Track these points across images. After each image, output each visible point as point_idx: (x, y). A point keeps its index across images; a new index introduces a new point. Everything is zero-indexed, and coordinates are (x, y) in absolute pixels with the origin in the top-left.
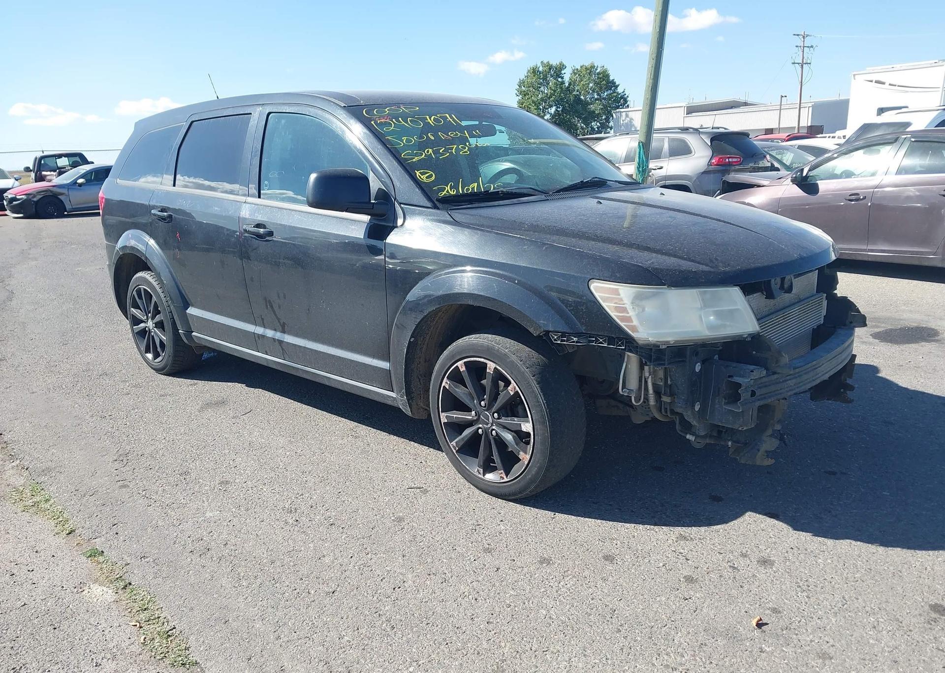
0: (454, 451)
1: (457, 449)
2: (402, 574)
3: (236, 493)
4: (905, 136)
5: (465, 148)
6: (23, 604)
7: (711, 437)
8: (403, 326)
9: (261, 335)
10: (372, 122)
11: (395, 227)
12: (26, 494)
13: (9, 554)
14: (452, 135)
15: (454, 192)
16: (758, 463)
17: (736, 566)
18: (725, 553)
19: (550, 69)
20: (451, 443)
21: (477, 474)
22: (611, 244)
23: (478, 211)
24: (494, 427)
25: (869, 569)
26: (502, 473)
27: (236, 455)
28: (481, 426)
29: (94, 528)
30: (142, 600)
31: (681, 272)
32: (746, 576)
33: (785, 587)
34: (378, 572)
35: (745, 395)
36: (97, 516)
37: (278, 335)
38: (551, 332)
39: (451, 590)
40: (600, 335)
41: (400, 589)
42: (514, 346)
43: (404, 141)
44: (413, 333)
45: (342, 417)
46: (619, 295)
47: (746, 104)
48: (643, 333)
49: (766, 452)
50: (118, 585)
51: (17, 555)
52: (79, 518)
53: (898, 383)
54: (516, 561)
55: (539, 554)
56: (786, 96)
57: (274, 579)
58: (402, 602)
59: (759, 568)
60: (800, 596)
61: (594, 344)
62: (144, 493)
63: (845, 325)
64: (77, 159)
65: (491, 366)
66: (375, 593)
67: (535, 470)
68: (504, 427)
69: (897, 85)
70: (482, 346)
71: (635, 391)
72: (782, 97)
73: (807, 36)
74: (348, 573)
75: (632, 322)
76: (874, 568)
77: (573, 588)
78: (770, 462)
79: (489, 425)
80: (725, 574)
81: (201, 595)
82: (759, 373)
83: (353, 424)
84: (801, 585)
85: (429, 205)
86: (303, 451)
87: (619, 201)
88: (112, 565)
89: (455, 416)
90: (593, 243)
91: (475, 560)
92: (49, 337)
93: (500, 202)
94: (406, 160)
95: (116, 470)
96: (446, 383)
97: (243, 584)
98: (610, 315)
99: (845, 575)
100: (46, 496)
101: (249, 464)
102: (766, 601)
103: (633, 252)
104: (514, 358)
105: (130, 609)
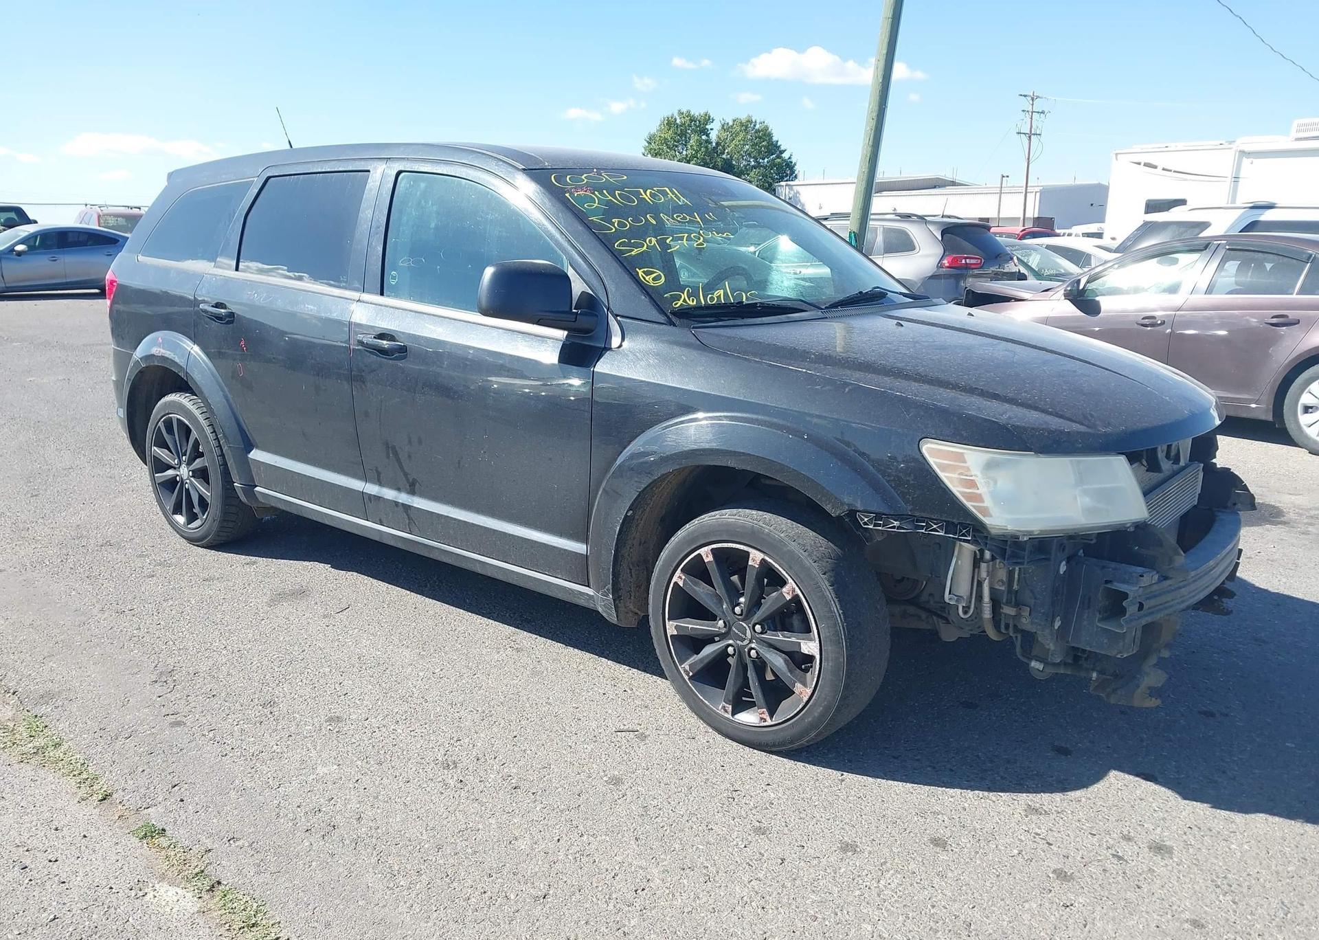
0: (686, 678)
1: (691, 674)
2: (641, 868)
3: (357, 736)
4: (1219, 242)
5: (699, 239)
6: (52, 917)
7: (1065, 664)
8: (617, 493)
9: (375, 496)
10: (567, 195)
11: (608, 348)
12: (21, 735)
13: (11, 833)
14: (679, 219)
15: (693, 302)
16: (1137, 703)
17: (1120, 854)
18: (1100, 834)
19: (691, 121)
20: (680, 665)
21: (722, 712)
22: (942, 387)
23: (735, 330)
24: (753, 645)
25: (1302, 858)
26: (763, 713)
27: (342, 675)
28: (731, 642)
29: (142, 790)
30: (244, 910)
31: (1050, 432)
32: (1140, 871)
33: (1198, 887)
34: (604, 865)
35: (1132, 609)
36: (144, 771)
37: (403, 498)
38: (859, 511)
39: (722, 894)
40: (933, 519)
41: (645, 891)
42: (793, 528)
43: (616, 225)
44: (632, 504)
45: (489, 618)
46: (965, 462)
47: (953, 184)
48: (998, 519)
49: (1149, 688)
50: (199, 884)
51: (25, 834)
52: (114, 775)
53: (1253, 582)
54: (806, 848)
55: (837, 836)
56: (1008, 177)
57: (448, 876)
58: (653, 912)
59: (1155, 858)
60: (1223, 901)
61: (923, 531)
62: (211, 735)
63: (1226, 507)
64: (13, 215)
65: (756, 557)
66: (609, 899)
67: (819, 711)
68: (772, 646)
69: (1173, 169)
70: (743, 527)
71: (965, 598)
72: (1003, 177)
73: (1038, 97)
74: (559, 866)
75: (982, 501)
76: (1309, 857)
77: (900, 889)
78: (1153, 703)
79: (746, 642)
80: (1108, 866)
81: (338, 901)
82: (1150, 578)
83: (509, 630)
84: (1219, 883)
85: (662, 319)
86: (444, 671)
87: (923, 323)
88: (184, 852)
89: (690, 626)
90: (916, 384)
91: (745, 847)
92: (7, 483)
93: (764, 318)
94: (622, 252)
95: (159, 697)
96: (679, 578)
97: (401, 884)
98: (950, 491)
99: (1273, 868)
100: (54, 738)
101: (366, 691)
102: (1179, 910)
103: (976, 400)
104: (793, 546)
105: (228, 925)
